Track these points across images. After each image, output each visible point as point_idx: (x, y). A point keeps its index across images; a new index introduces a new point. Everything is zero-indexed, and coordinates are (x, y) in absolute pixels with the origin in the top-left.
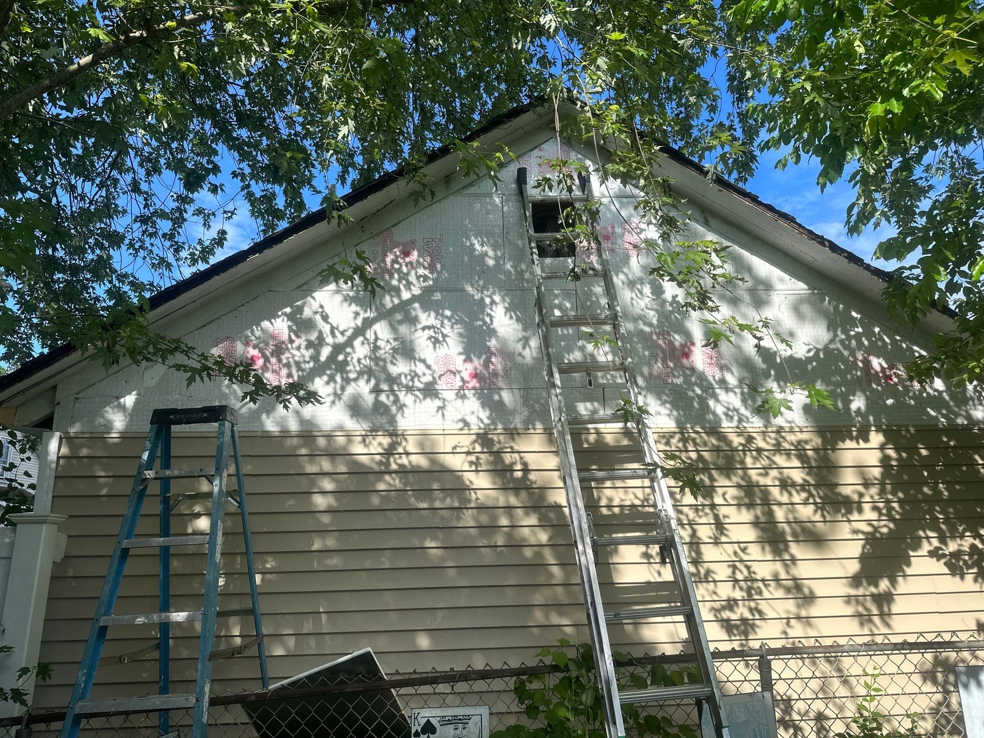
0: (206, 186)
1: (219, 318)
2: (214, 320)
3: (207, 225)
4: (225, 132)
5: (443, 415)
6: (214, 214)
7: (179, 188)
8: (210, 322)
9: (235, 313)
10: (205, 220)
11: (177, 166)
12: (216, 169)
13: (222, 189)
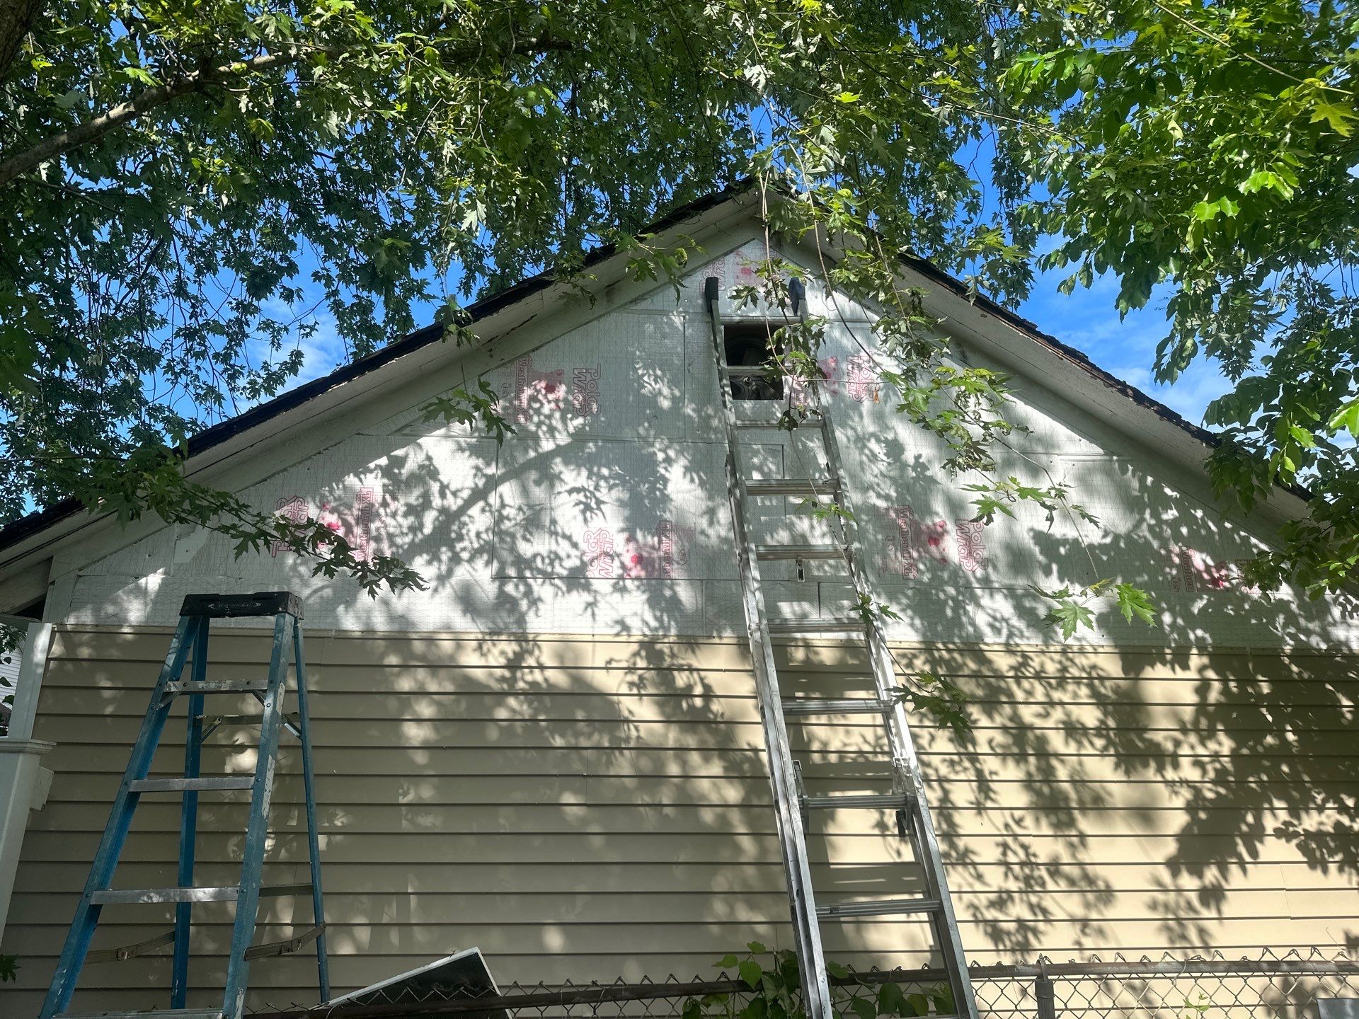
0: (277, 291)
1: (285, 469)
2: (278, 473)
3: (276, 344)
4: (306, 220)
5: (593, 615)
6: (286, 329)
7: (240, 291)
8: (273, 475)
9: (308, 463)
10: (274, 337)
11: (239, 261)
12: (292, 269)
13: (299, 296)
